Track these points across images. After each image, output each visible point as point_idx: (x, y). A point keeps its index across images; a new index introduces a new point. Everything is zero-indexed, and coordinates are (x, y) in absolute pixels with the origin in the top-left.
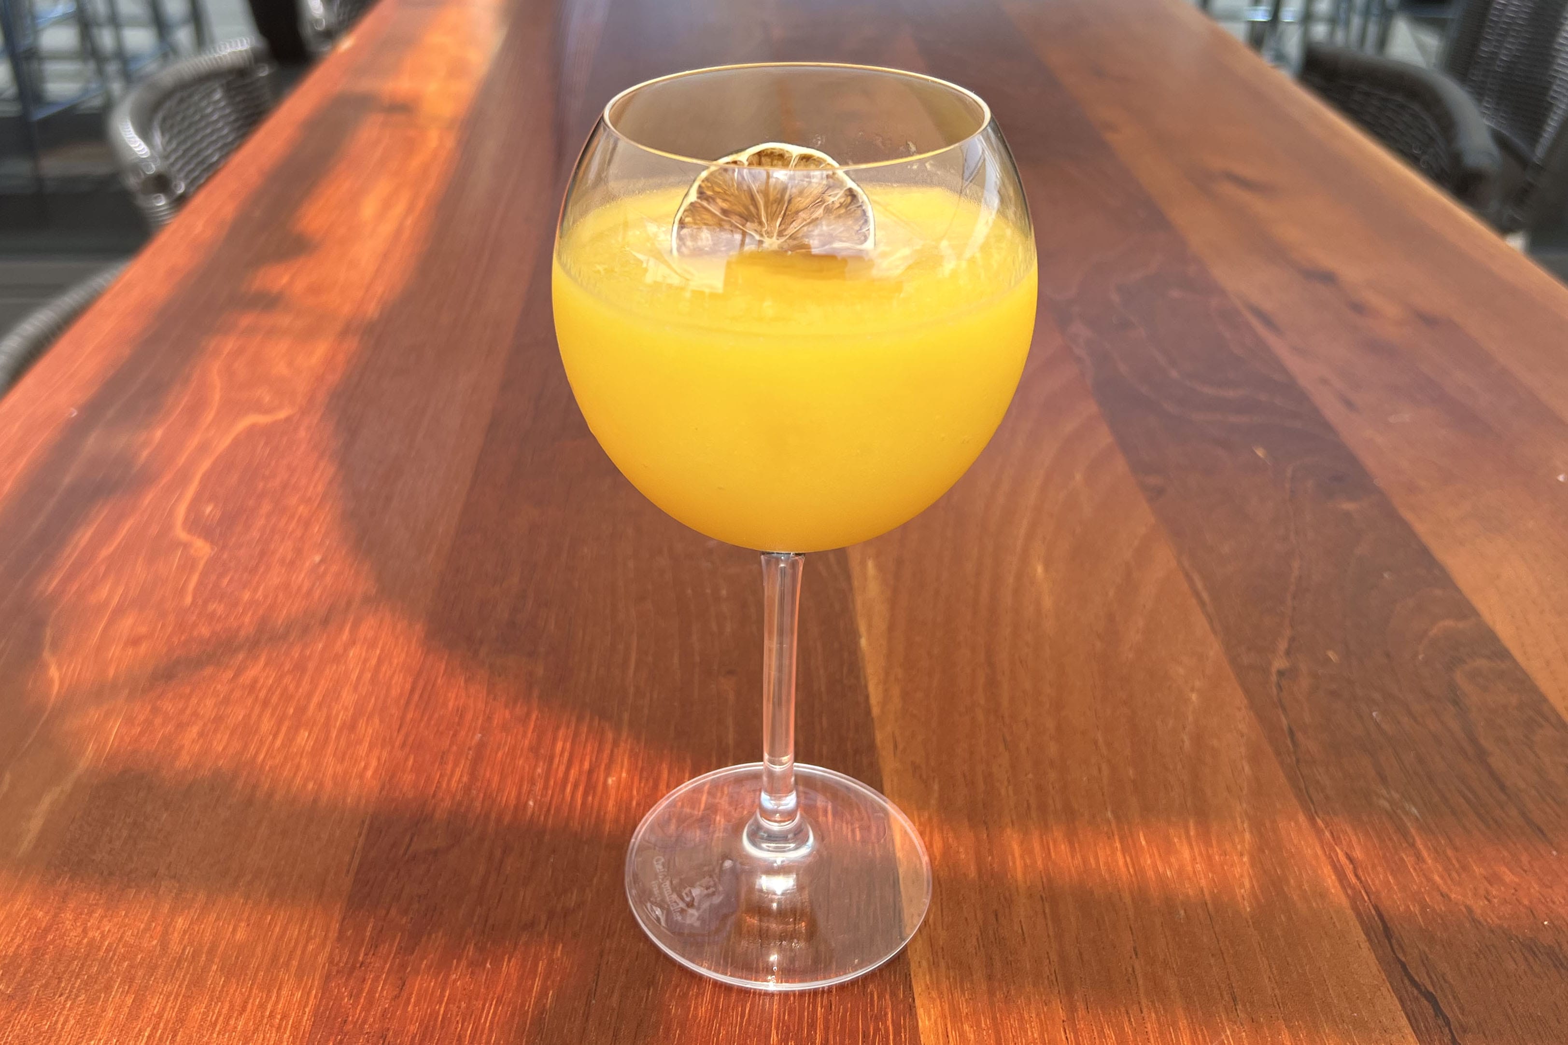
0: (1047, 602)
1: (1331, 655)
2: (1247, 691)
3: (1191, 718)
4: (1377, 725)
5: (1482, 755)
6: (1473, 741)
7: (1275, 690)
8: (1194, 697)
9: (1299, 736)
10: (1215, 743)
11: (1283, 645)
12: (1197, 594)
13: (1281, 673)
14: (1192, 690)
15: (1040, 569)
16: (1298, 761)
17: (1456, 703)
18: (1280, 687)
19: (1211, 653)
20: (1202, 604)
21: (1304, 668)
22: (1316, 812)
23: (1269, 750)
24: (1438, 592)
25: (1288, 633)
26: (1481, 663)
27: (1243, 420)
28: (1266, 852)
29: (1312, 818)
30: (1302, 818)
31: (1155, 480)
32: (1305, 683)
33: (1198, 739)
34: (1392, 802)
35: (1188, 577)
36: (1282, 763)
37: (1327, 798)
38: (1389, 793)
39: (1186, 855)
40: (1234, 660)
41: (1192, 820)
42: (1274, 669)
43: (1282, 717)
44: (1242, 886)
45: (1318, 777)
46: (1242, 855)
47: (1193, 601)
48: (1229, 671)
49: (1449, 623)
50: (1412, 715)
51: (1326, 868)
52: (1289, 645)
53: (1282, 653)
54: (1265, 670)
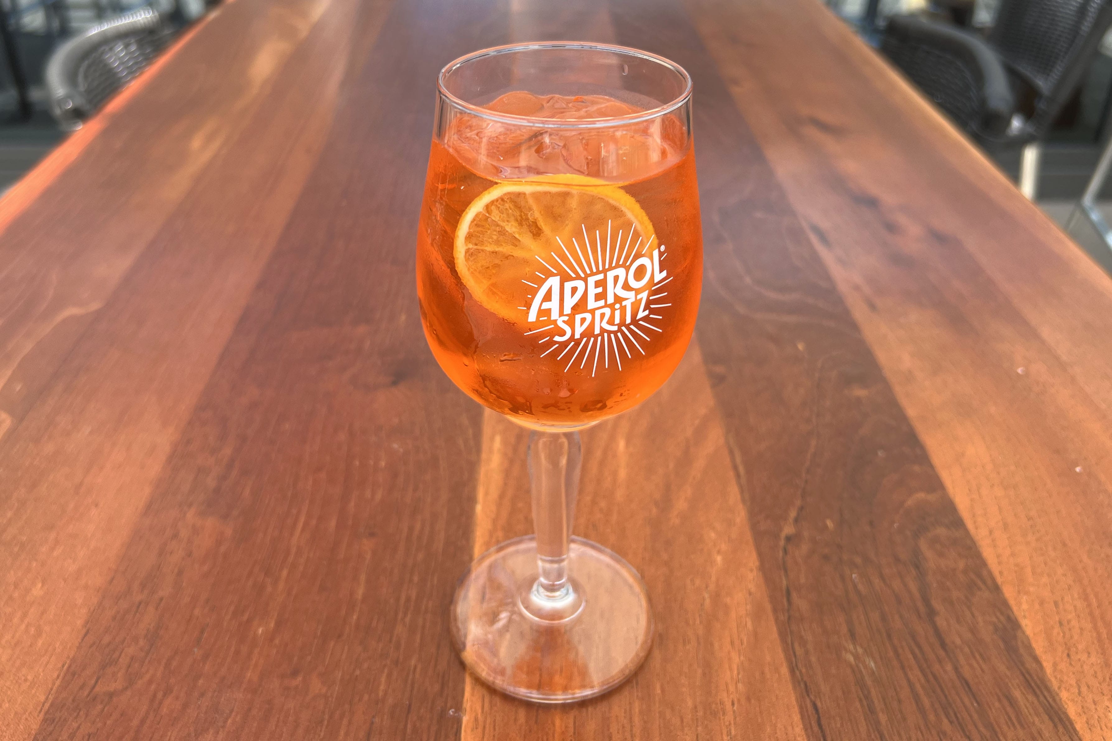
0: (622, 474)
1: (829, 523)
2: (760, 555)
3: (714, 579)
4: (855, 586)
5: (932, 613)
6: (926, 601)
7: (781, 554)
8: (719, 559)
9: (794, 595)
10: (728, 600)
11: (793, 514)
12: (735, 468)
13: (788, 539)
14: (719, 552)
15: (622, 445)
16: (789, 618)
17: (917, 567)
18: (785, 551)
19: (738, 520)
20: (738, 476)
21: (806, 534)
22: (796, 665)
23: (768, 607)
24: (917, 468)
25: (798, 503)
26: (941, 531)
27: (791, 319)
28: (753, 701)
29: (792, 671)
30: (784, 670)
31: (719, 369)
32: (805, 548)
33: (716, 597)
34: (856, 657)
35: (731, 452)
36: (777, 620)
37: (807, 652)
38: (855, 648)
39: (690, 703)
40: (754, 526)
41: (700, 671)
42: (783, 535)
43: (784, 578)
44: (729, 733)
45: (803, 633)
46: (733, 704)
47: (731, 474)
48: (749, 536)
49: (921, 495)
50: (882, 577)
51: (797, 718)
52: (798, 515)
53: (791, 522)
54: (776, 536)
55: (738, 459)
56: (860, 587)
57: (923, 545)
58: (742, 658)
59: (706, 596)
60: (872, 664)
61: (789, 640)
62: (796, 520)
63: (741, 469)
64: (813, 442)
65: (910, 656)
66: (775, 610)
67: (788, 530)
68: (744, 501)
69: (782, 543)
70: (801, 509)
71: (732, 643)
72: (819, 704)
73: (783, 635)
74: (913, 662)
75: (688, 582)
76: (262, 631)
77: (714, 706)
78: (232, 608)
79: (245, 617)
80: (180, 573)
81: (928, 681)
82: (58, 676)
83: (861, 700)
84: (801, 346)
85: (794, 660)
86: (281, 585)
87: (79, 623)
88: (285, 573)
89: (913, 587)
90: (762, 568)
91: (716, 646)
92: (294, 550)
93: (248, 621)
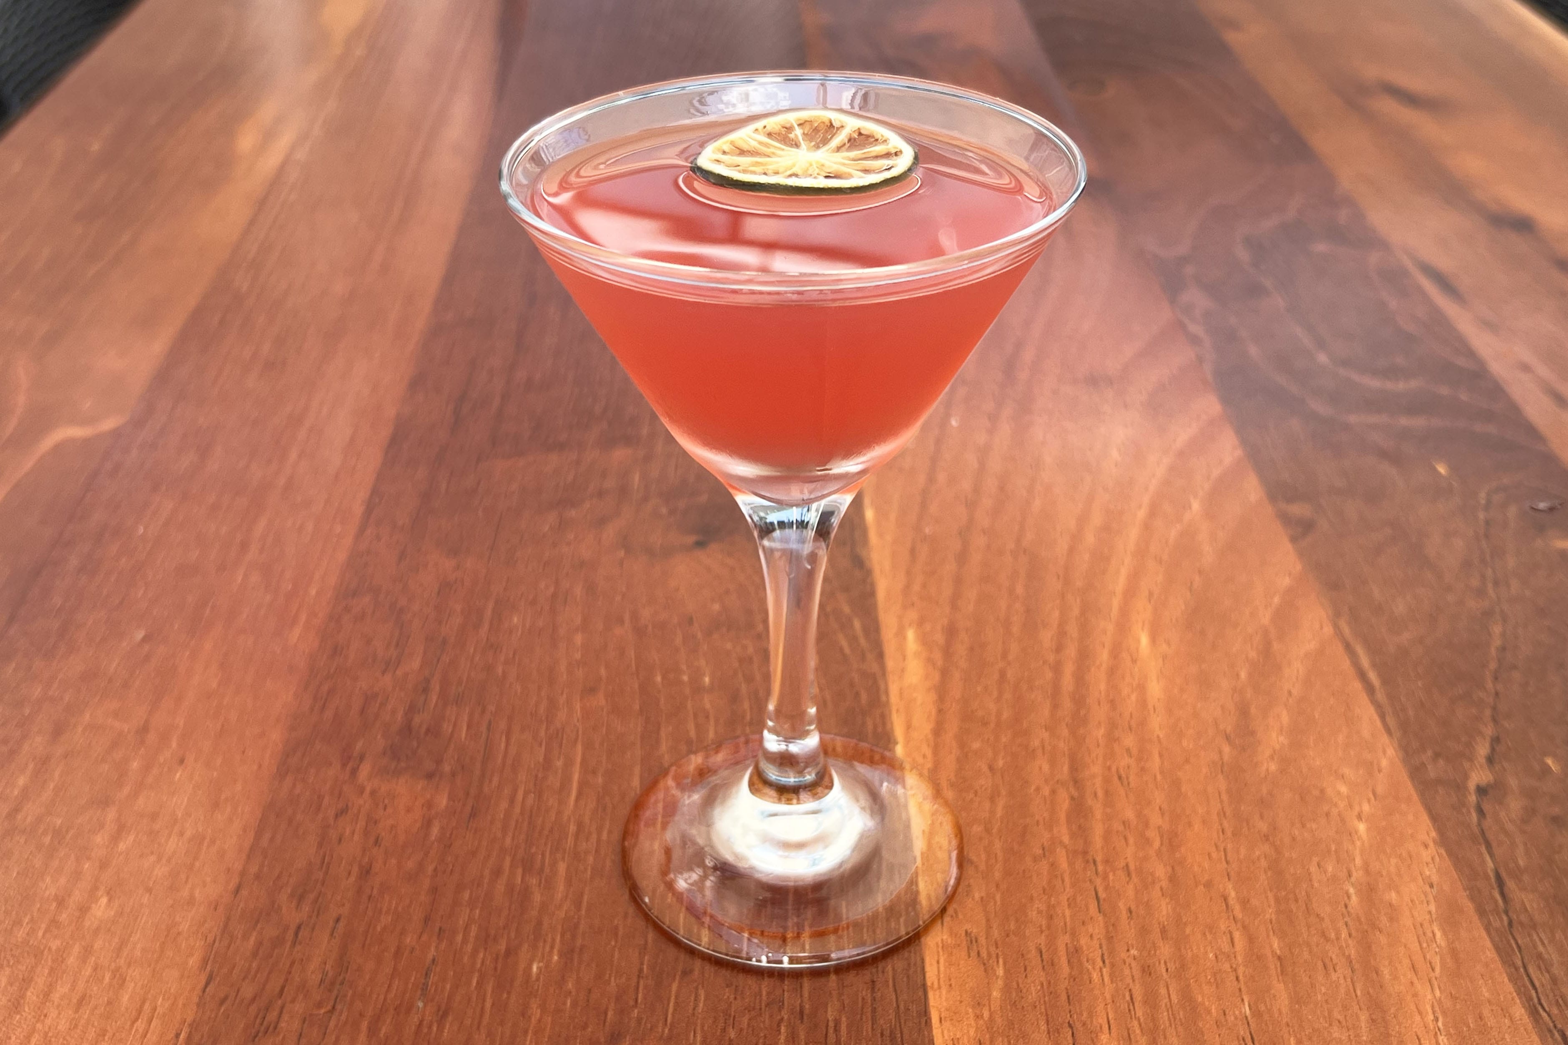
0: (1155, 690)
1: (1550, 763)
2: (1434, 818)
3: (1358, 861)
7: (1474, 816)
8: (1362, 827)
9: (1510, 884)
10: (1393, 897)
11: (1482, 750)
12: (1362, 675)
13: (1482, 791)
14: (1359, 817)
15: (1144, 640)
16: (1511, 924)
18: (1481, 812)
19: (1384, 763)
20: (1370, 689)
21: (1513, 782)
22: (1537, 1001)
23: (1469, 906)
25: (1489, 731)
27: (1418, 422)
29: (1533, 1013)
30: (1519, 1011)
31: (1299, 510)
32: (1515, 805)
33: (1369, 892)
35: (1348, 648)
36: (1488, 928)
37: (1554, 981)
40: (1416, 773)
41: (1364, 1017)
42: (1472, 785)
43: (1488, 858)
45: (1541, 948)
47: (1357, 685)
48: (1409, 788)
52: (1493, 749)
53: (1483, 761)
54: (1460, 787)
55: (1367, 661)
58: (1435, 991)
59: (1352, 891)
61: (1518, 960)
62: (1490, 760)
63: (1373, 676)
64: (1497, 630)
66: (1482, 912)
67: (1479, 776)
68: (1388, 730)
69: (1473, 798)
70: (1496, 740)
71: (1415, 968)
73: (1504, 953)
75: (1313, 869)
78: (474, 930)
79: (502, 946)
80: (366, 872)
84: (1442, 469)
85: (1533, 993)
86: (561, 888)
87: (193, 962)
88: (562, 867)
90: (1443, 840)
91: (1386, 972)
92: (572, 828)
93: (508, 953)
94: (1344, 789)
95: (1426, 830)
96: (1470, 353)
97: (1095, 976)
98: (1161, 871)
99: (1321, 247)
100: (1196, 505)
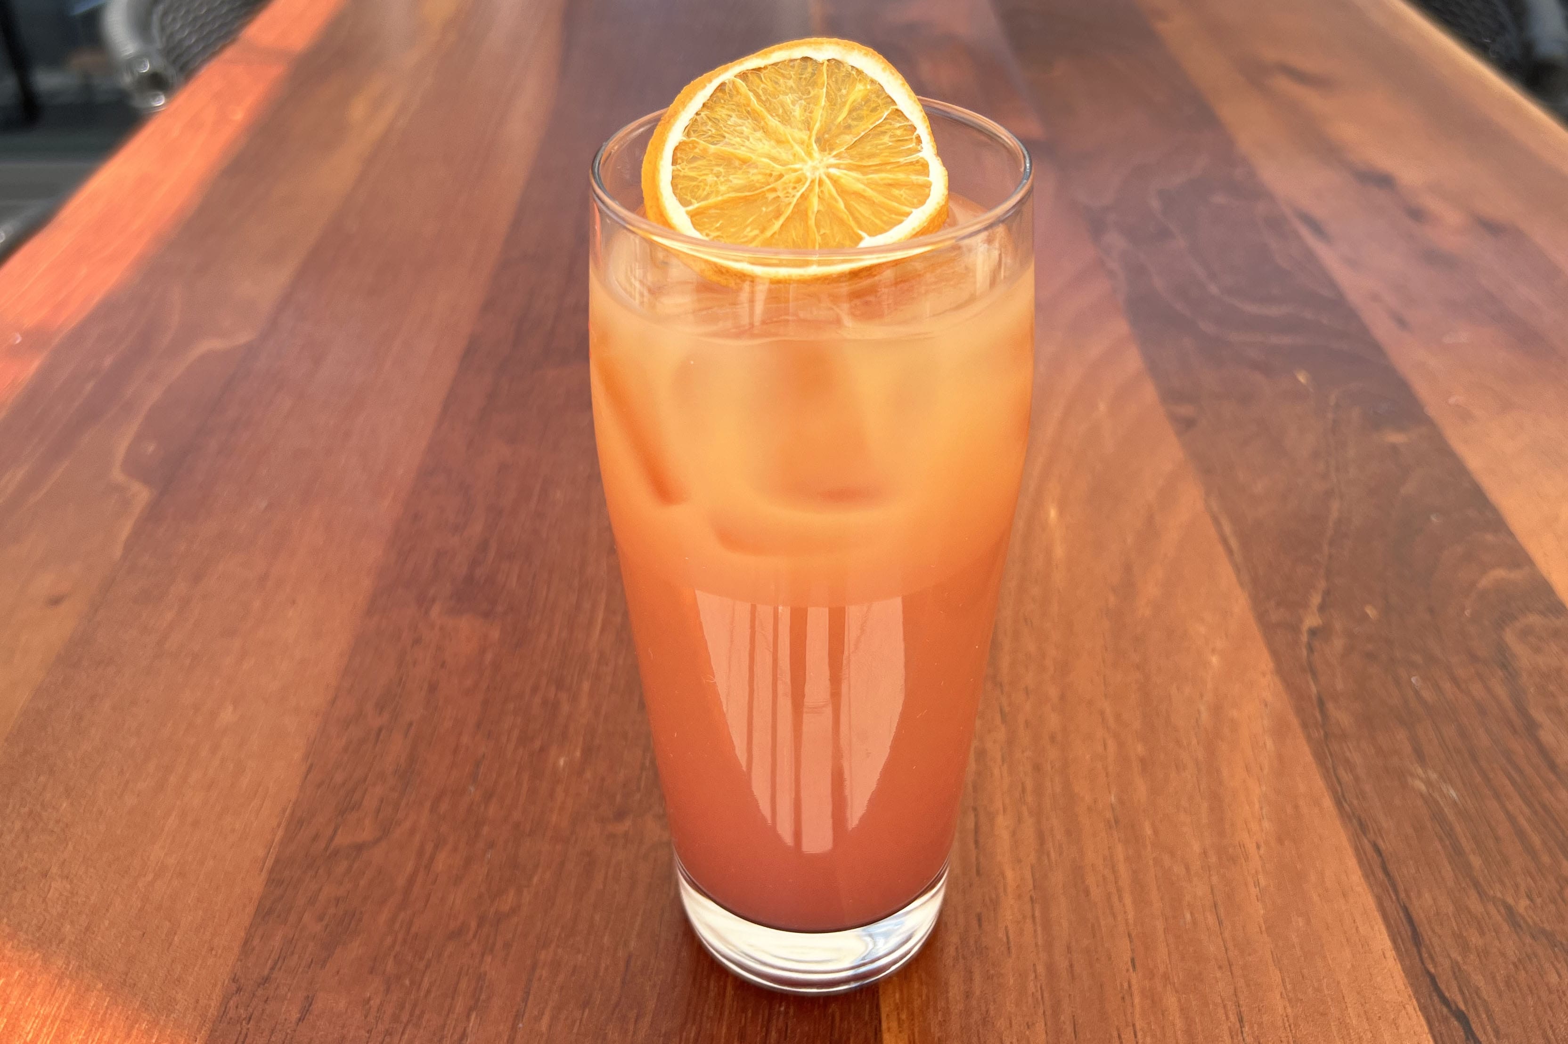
1: (1371, 612)
2: (1275, 654)
3: (1210, 684)
4: (1417, 693)
5: (1531, 727)
6: (1522, 709)
7: (1305, 652)
8: (1215, 660)
9: (1330, 706)
10: (1235, 713)
11: (1316, 600)
12: (1224, 541)
13: (1313, 632)
14: (1213, 651)
16: (1326, 735)
17: (1504, 666)
18: (1311, 649)
19: (1237, 608)
20: (1230, 551)
21: (1338, 626)
22: (1344, 796)
23: (1295, 722)
24: (1490, 538)
26: (1534, 619)
27: (1284, 340)
28: (1286, 843)
29: (1339, 803)
30: (1328, 802)
31: (1186, 410)
32: (1338, 643)
33: (1217, 710)
34: (1428, 783)
35: (1216, 520)
36: (1309, 738)
37: (1357, 779)
38: (1425, 772)
39: (1196, 847)
40: (1261, 617)
41: (1205, 805)
42: (1305, 627)
43: (1312, 683)
44: (1257, 884)
45: (1348, 754)
46: (1258, 847)
47: (1220, 549)
48: (1255, 630)
49: (1499, 573)
50: (1454, 680)
51: (1352, 862)
52: (1324, 600)
53: (1315, 609)
54: (1295, 629)
55: (1228, 529)
56: (1427, 694)
57: (1510, 637)
58: (1264, 788)
59: (1203, 708)
60: (1453, 793)
61: (1329, 764)
62: (1322, 608)
63: (1234, 543)
64: (1335, 506)
65: (1507, 782)
66: (1305, 726)
67: (1312, 620)
68: (1242, 584)
69: (1304, 638)
70: (1327, 593)
71: (1247, 769)
72: (1382, 845)
73: (1320, 757)
74: (1510, 788)
75: (1174, 690)
76: (565, 762)
77: (1231, 850)
78: (516, 733)
79: (537, 744)
80: (433, 688)
81: (1535, 812)
82: (279, 826)
83: (1441, 840)
84: (1302, 378)
85: (1339, 789)
86: (584, 702)
87: (296, 755)
88: (586, 686)
89: (1501, 692)
90: (1280, 670)
91: (1225, 772)
92: (595, 656)
93: (542, 749)
94: (1202, 630)
95: (1266, 662)
96: (1332, 284)
97: (996, 772)
98: (1053, 692)
99: (1219, 199)
100: (1102, 407)
